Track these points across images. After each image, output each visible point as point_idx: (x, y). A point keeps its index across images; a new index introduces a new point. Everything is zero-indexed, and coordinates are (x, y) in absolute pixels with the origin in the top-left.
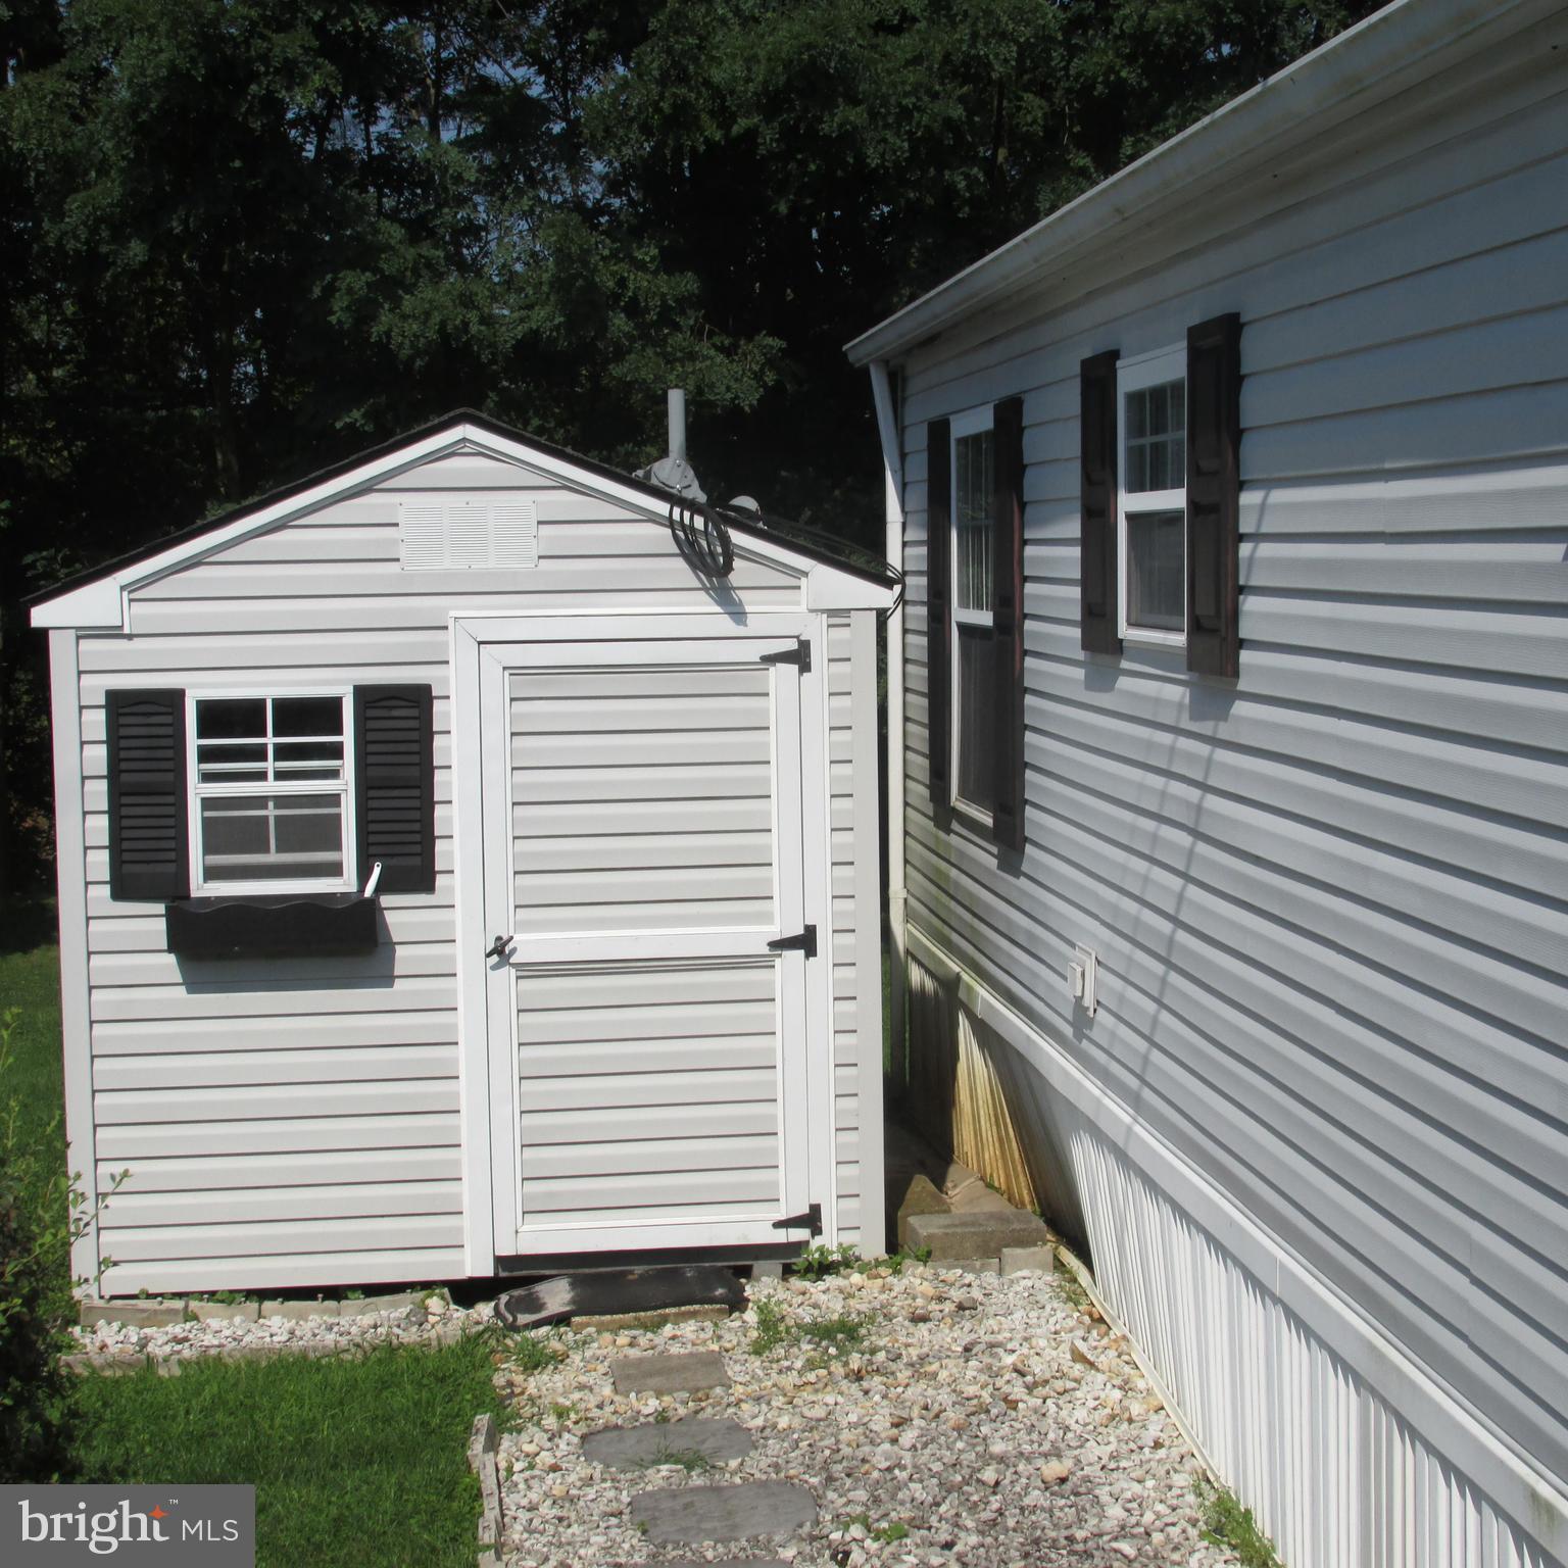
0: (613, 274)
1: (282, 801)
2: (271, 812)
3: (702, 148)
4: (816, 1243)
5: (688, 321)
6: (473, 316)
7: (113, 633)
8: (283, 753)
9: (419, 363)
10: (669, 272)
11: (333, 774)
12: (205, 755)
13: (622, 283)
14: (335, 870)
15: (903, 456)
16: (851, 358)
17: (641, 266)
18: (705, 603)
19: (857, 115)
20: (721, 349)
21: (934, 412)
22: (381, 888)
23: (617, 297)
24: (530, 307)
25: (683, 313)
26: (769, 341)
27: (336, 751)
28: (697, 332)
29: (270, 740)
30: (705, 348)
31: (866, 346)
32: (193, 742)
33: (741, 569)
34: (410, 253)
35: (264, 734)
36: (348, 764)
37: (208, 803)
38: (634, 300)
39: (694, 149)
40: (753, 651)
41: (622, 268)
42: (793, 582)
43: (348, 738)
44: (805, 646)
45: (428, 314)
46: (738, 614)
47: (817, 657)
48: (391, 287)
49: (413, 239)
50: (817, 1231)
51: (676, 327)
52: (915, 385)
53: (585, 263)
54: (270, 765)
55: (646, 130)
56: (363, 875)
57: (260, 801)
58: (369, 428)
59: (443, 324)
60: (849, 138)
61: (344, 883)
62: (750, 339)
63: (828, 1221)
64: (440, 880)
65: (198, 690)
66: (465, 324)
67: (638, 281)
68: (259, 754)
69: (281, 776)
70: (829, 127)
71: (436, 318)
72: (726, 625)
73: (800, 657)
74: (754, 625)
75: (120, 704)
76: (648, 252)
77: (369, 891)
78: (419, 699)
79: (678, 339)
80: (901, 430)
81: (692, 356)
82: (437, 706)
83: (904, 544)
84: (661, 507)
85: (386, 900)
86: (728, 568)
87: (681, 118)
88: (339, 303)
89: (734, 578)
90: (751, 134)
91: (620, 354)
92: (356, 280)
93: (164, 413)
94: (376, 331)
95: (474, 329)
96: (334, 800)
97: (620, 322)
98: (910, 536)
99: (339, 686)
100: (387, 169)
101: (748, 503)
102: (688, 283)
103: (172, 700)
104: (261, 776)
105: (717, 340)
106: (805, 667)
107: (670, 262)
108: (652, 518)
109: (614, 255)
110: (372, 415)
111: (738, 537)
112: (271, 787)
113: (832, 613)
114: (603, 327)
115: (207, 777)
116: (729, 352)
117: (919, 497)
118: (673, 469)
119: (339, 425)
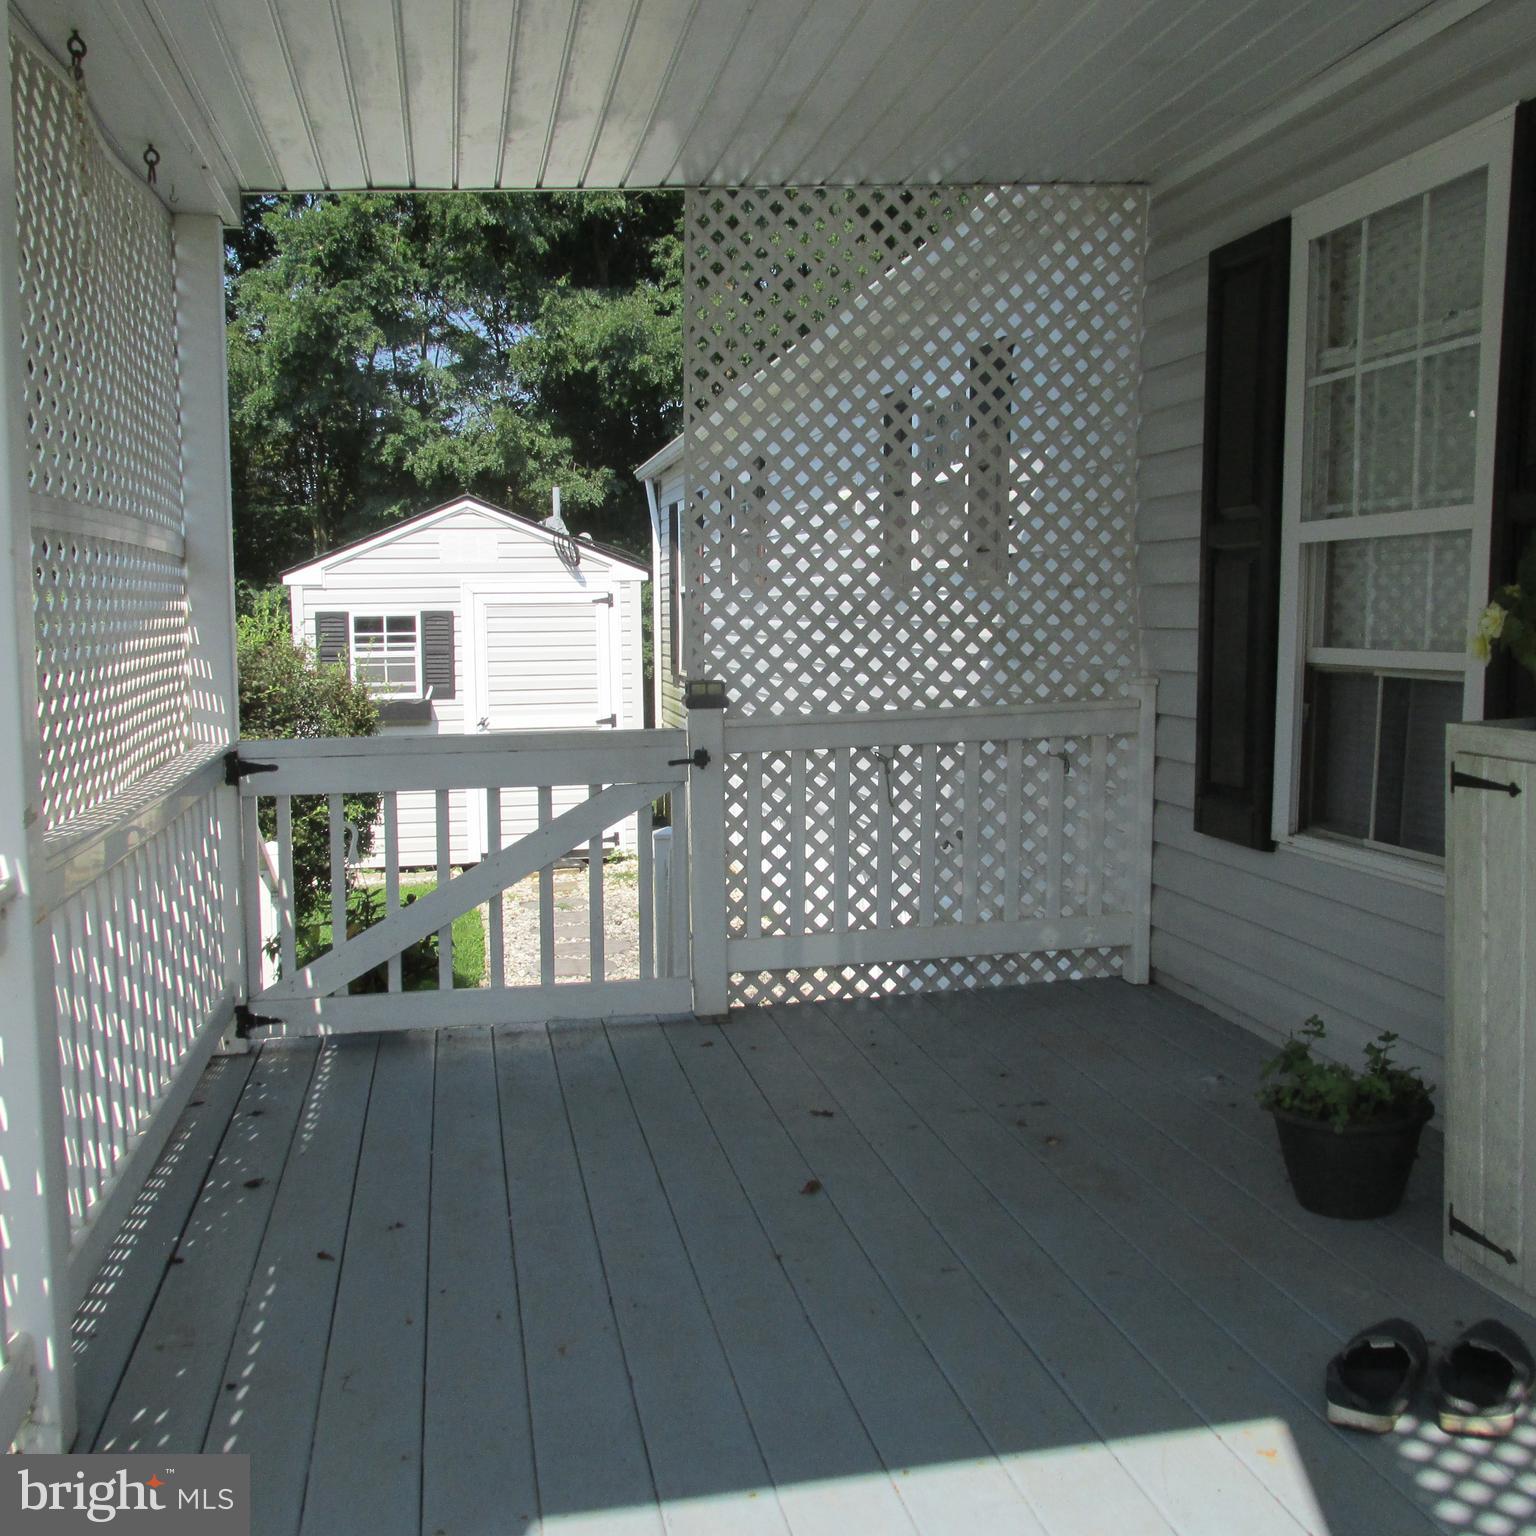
0: (528, 438)
1: (390, 660)
2: (386, 664)
3: (571, 373)
4: (616, 848)
5: (565, 462)
6: (456, 459)
7: (319, 588)
8: (391, 639)
9: (428, 483)
10: (556, 437)
11: (412, 649)
12: (358, 640)
13: (532, 442)
14: (413, 689)
15: (660, 522)
16: (637, 477)
17: (541, 434)
18: (569, 577)
19: (648, 359)
20: (582, 475)
21: (672, 501)
22: (434, 696)
23: (529, 450)
24: (486, 455)
25: (563, 457)
26: (607, 470)
27: (412, 639)
28: (570, 467)
29: (385, 634)
30: (574, 475)
31: (643, 471)
32: (352, 634)
33: (583, 564)
34: (423, 425)
35: (382, 631)
36: (418, 645)
37: (359, 660)
38: (539, 452)
39: (567, 373)
40: (590, 598)
41: (533, 434)
42: (605, 569)
43: (418, 633)
44: (611, 596)
45: (432, 457)
46: (583, 583)
47: (616, 601)
48: (413, 442)
49: (424, 418)
50: (617, 843)
51: (559, 464)
52: (665, 489)
53: (515, 433)
54: (385, 644)
55: (542, 363)
56: (425, 691)
57: (381, 660)
58: (402, 515)
59: (440, 463)
60: (644, 370)
61: (417, 696)
62: (597, 470)
63: (621, 839)
64: (457, 694)
65: (355, 612)
66: (452, 462)
67: (540, 442)
68: (380, 640)
69: (389, 649)
70: (634, 366)
71: (437, 458)
72: (577, 587)
73: (609, 601)
74: (589, 587)
75: (322, 619)
76: (545, 427)
77: (428, 697)
78: (448, 617)
79: (561, 471)
80: (659, 509)
81: (568, 480)
82: (456, 620)
83: (661, 562)
84: (550, 537)
85: (434, 702)
86: (578, 562)
87: (559, 357)
88: (387, 450)
89: (581, 567)
90: (594, 370)
91: (532, 478)
92: (395, 439)
93: (286, 508)
94: (406, 465)
95: (456, 465)
96: (412, 659)
97: (532, 464)
98: (663, 558)
99: (414, 611)
100: (405, 380)
101: (586, 535)
102: (566, 443)
103: (344, 616)
104: (381, 649)
105: (580, 471)
106: (611, 605)
107: (557, 432)
108: (546, 541)
109: (528, 428)
110: (404, 509)
111: (582, 550)
112: (385, 654)
113: (622, 582)
114: (524, 465)
115: (358, 649)
116: (587, 476)
117: (666, 539)
118: (555, 521)
119: (385, 513)
